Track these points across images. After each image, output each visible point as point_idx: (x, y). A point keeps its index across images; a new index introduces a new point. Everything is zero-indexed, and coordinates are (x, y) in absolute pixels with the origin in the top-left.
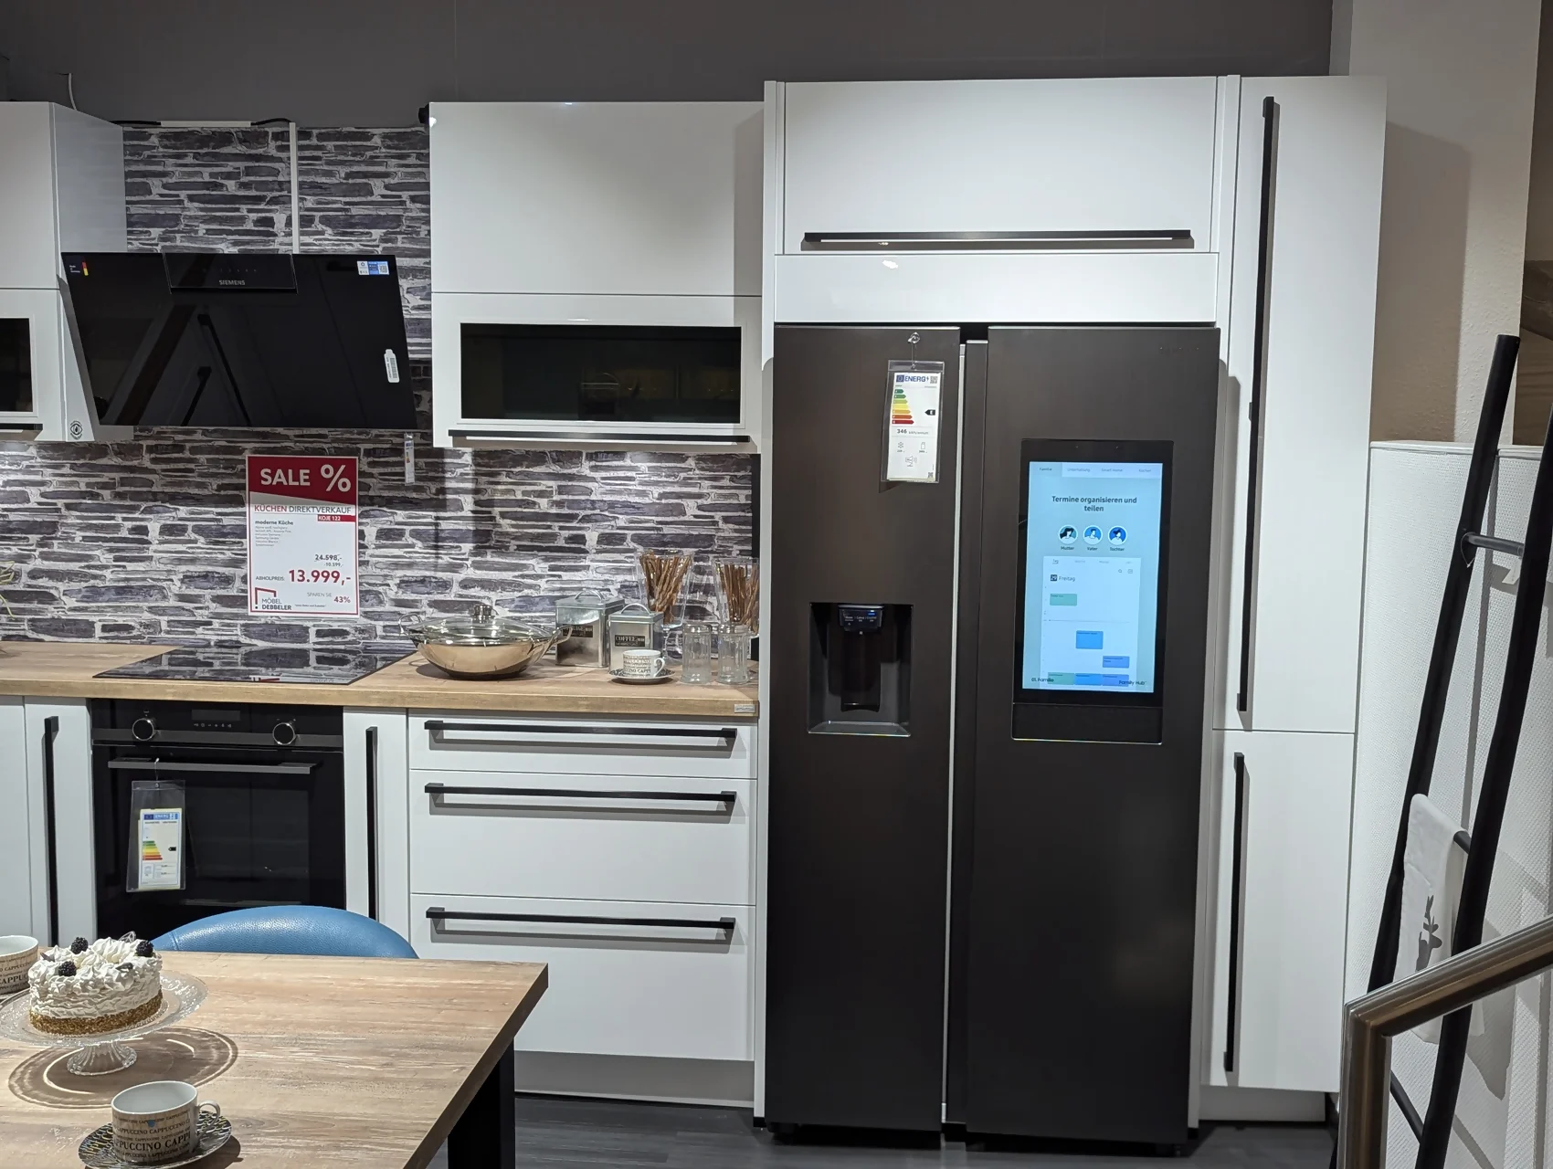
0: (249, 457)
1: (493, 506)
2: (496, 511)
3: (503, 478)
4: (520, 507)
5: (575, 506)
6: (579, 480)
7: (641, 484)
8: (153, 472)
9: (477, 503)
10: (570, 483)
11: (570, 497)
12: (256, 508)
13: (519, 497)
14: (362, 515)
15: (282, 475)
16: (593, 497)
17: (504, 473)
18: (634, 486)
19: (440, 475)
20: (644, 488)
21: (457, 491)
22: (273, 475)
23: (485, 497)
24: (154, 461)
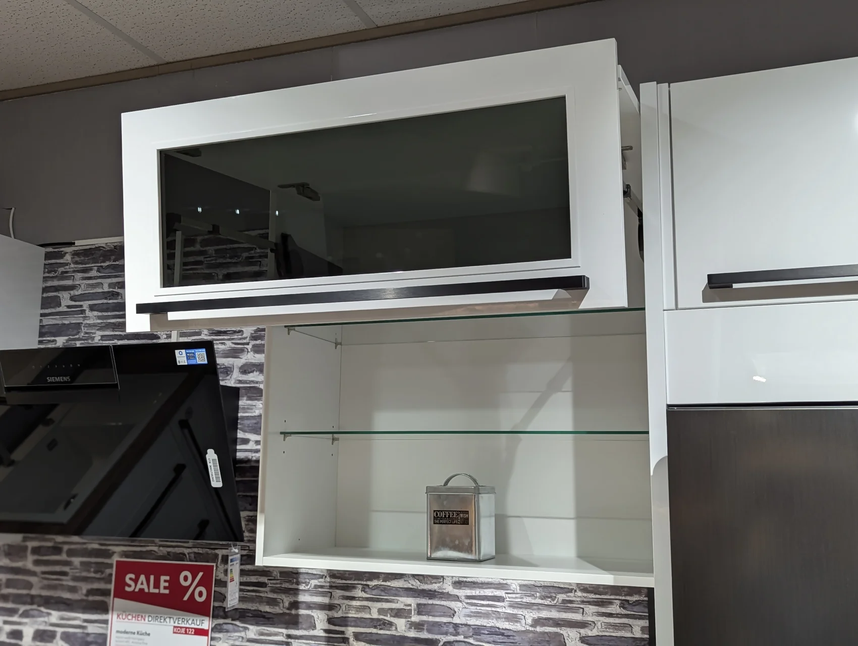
0: (117, 562)
1: (346, 626)
2: (350, 631)
3: (358, 593)
4: (375, 627)
5: (436, 629)
6: (441, 598)
7: (512, 606)
8: (34, 574)
9: (330, 621)
10: (430, 602)
11: (431, 619)
12: (118, 616)
13: (375, 615)
14: (216, 629)
15: (145, 582)
16: (456, 620)
17: (360, 586)
18: (504, 608)
19: (294, 586)
20: (515, 611)
21: (309, 606)
22: (136, 581)
23: (338, 614)
24: (37, 563)
